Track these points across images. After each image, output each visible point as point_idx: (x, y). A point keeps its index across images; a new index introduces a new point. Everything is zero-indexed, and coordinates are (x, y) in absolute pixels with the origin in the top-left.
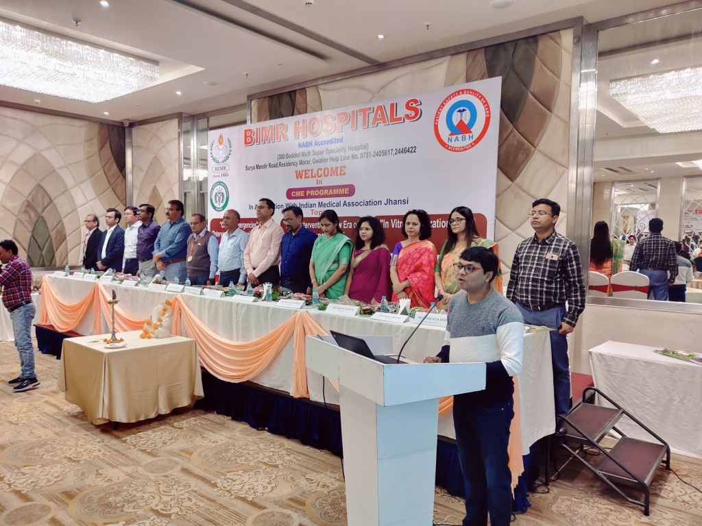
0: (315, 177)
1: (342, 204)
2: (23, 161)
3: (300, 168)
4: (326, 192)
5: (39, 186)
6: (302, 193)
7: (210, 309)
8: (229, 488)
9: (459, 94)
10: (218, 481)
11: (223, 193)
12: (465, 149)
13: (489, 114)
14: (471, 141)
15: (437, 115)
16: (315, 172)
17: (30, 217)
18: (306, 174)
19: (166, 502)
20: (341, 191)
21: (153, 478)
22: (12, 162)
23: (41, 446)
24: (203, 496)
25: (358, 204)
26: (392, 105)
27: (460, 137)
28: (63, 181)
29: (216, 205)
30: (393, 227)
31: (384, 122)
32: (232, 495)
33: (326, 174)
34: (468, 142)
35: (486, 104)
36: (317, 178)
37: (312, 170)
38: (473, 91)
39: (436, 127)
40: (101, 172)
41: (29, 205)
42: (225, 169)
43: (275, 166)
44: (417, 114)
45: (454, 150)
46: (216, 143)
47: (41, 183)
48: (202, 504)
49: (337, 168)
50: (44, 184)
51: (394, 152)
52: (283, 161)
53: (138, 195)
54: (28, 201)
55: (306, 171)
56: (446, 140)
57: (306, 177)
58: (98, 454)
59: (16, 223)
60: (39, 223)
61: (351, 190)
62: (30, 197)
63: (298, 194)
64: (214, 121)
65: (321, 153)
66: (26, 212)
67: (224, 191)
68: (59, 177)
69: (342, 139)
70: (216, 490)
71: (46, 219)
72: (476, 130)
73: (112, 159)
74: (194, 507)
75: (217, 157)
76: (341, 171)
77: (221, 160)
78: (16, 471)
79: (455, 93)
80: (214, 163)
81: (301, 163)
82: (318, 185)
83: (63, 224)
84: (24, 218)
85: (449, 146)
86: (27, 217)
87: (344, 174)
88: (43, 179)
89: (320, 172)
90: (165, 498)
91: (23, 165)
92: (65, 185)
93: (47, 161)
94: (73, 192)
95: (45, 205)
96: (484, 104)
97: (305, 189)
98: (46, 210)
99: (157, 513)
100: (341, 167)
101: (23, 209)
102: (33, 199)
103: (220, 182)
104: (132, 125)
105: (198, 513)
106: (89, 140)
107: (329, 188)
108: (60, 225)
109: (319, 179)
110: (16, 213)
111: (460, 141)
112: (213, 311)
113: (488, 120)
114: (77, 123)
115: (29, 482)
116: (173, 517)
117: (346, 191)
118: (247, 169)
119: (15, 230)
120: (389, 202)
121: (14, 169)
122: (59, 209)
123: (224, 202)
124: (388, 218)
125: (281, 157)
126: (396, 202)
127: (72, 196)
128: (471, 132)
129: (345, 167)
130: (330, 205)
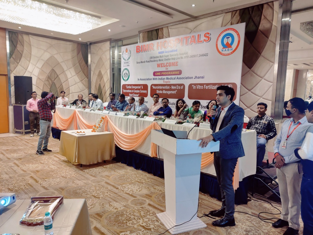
0: (165, 66)
1: (176, 78)
2: (46, 59)
3: (159, 62)
4: (170, 73)
5: (53, 70)
7: (119, 120)
8: (123, 190)
9: (227, 30)
10: (119, 187)
11: (127, 73)
12: (228, 55)
13: (240, 39)
14: (232, 51)
15: (217, 40)
16: (165, 64)
17: (49, 83)
18: (161, 65)
19: (99, 193)
20: (176, 73)
21: (94, 185)
22: (42, 60)
23: (52, 172)
24: (112, 192)
25: (183, 78)
26: (198, 35)
27: (227, 49)
28: (62, 68)
29: (124, 78)
30: (197, 88)
31: (195, 43)
32: (124, 192)
33: (170, 65)
34: (230, 51)
35: (238, 35)
36: (166, 67)
37: (164, 64)
38: (233, 29)
39: (217, 45)
40: (78, 64)
41: (49, 78)
42: (128, 63)
43: (149, 62)
44: (209, 39)
45: (224, 55)
46: (125, 52)
47: (53, 69)
48: (112, 195)
49: (174, 63)
50: (55, 69)
51: (199, 56)
52: (152, 60)
53: (93, 74)
54: (49, 76)
55: (161, 64)
56: (221, 51)
57: (161, 67)
58: (74, 175)
59: (44, 85)
60: (53, 85)
61: (180, 72)
62: (49, 74)
63: (158, 74)
64: (125, 42)
65: (168, 56)
66: (48, 80)
67: (127, 72)
68: (61, 66)
69: (177, 50)
70: (118, 190)
71: (56, 84)
72: (234, 46)
73: (83, 59)
74: (109, 196)
75: (125, 58)
76: (176, 64)
77: (126, 59)
78: (43, 180)
79: (225, 30)
80: (124, 60)
81: (160, 60)
82: (167, 70)
83: (62, 86)
84: (47, 83)
85: (222, 53)
86: (48, 83)
87: (177, 65)
88: (54, 67)
89: (167, 64)
90: (98, 192)
91: (47, 61)
92: (63, 69)
93: (56, 59)
94: (66, 72)
95: (55, 77)
96: (237, 35)
97: (161, 72)
98: (55, 80)
99: (95, 197)
100: (176, 62)
101: (46, 79)
102: (50, 75)
103: (126, 69)
104: (91, 44)
105: (110, 198)
106: (73, 51)
107: (171, 71)
108: (61, 86)
109: (167, 67)
110: (44, 80)
111: (227, 51)
112: (120, 122)
113: (239, 42)
114: (68, 43)
115: (48, 184)
116: (100, 198)
117: (178, 73)
118: (137, 63)
119: (43, 88)
120: (196, 77)
121: (43, 63)
122: (61, 79)
123: (128, 77)
124: (195, 85)
125: (151, 58)
126: (199, 78)
127: (66, 74)
128: (232, 47)
129: (178, 62)
130: (171, 79)
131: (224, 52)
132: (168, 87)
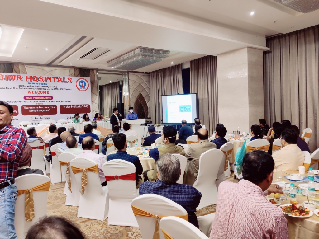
1: (49, 101)
3: (29, 90)
4: (42, 98)
6: (31, 98)
9: (81, 79)
12: (84, 91)
13: (88, 84)
14: (85, 89)
15: (76, 83)
16: (37, 92)
25: (54, 102)
26: (63, 78)
27: (82, 88)
31: (61, 81)
33: (41, 93)
34: (84, 89)
35: (88, 82)
38: (84, 79)
39: (76, 85)
43: (17, 89)
44: (71, 82)
45: (81, 91)
49: (46, 92)
51: (65, 89)
52: (21, 87)
55: (32, 91)
56: (79, 88)
63: (29, 98)
69: (47, 84)
72: (86, 87)
82: (38, 96)
87: (49, 93)
97: (33, 97)
111: (82, 89)
113: (88, 86)
117: (50, 98)
120: (65, 101)
124: (65, 105)
130: (43, 102)
131: (81, 89)
132: (42, 107)
